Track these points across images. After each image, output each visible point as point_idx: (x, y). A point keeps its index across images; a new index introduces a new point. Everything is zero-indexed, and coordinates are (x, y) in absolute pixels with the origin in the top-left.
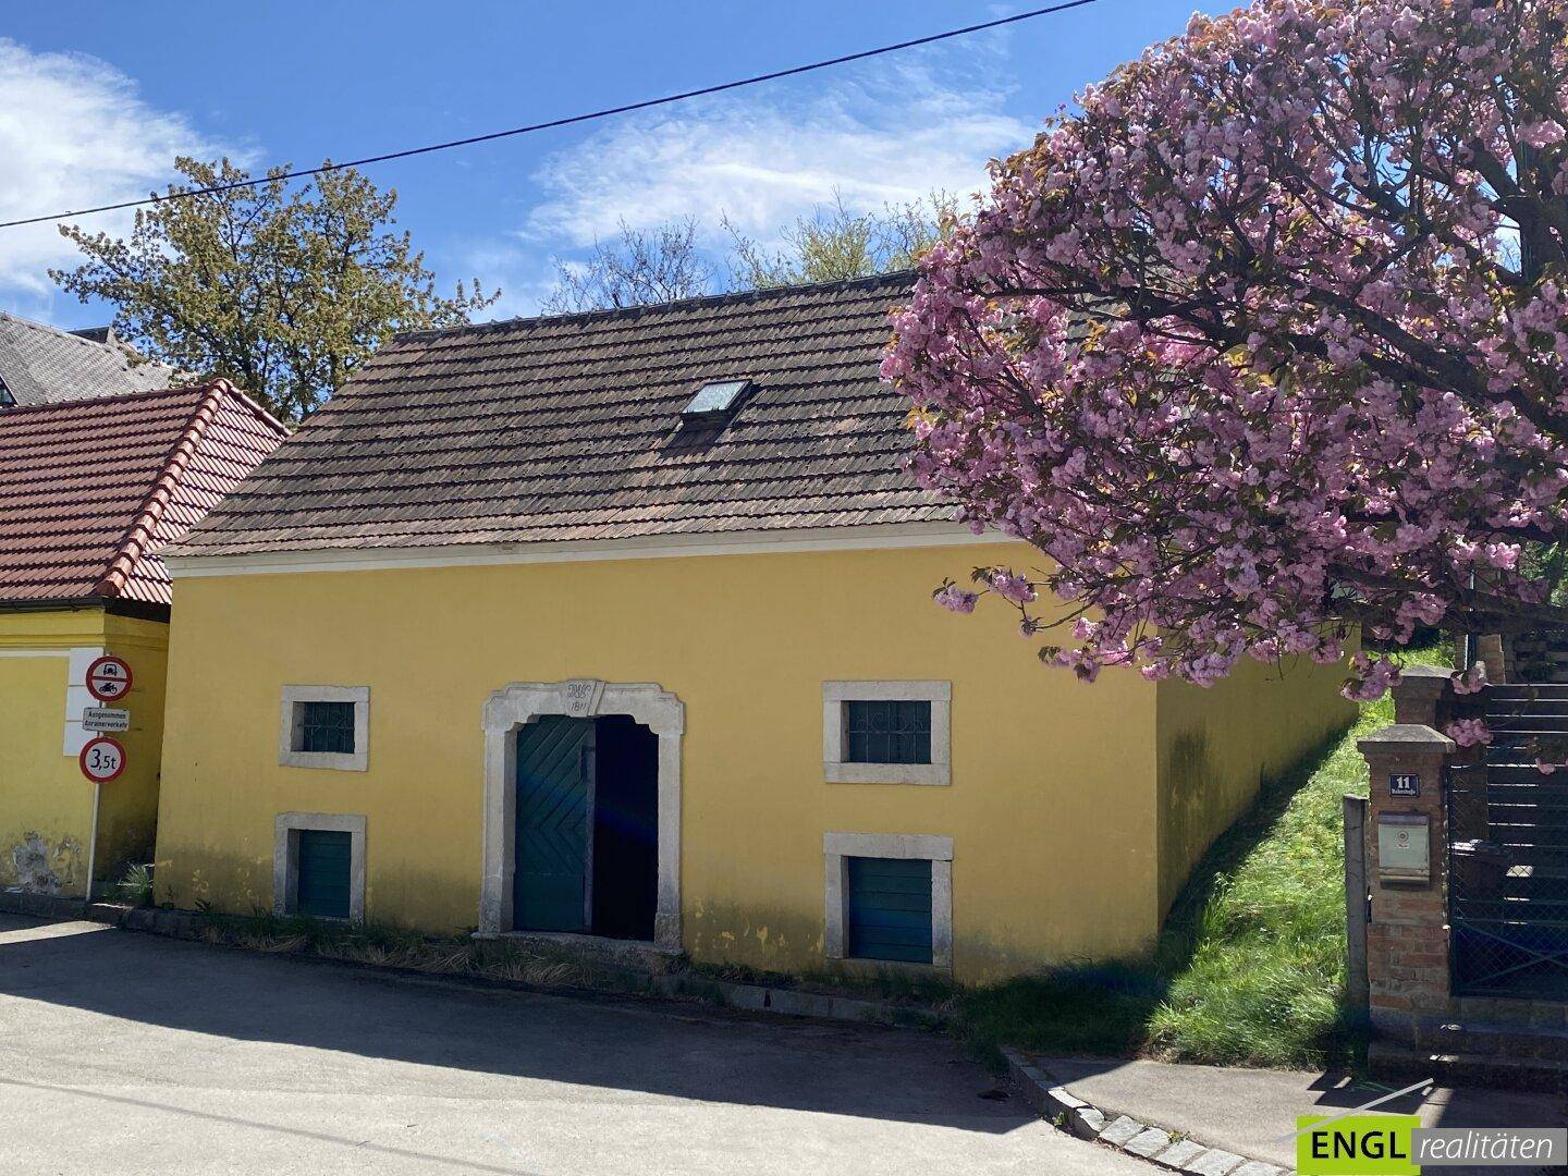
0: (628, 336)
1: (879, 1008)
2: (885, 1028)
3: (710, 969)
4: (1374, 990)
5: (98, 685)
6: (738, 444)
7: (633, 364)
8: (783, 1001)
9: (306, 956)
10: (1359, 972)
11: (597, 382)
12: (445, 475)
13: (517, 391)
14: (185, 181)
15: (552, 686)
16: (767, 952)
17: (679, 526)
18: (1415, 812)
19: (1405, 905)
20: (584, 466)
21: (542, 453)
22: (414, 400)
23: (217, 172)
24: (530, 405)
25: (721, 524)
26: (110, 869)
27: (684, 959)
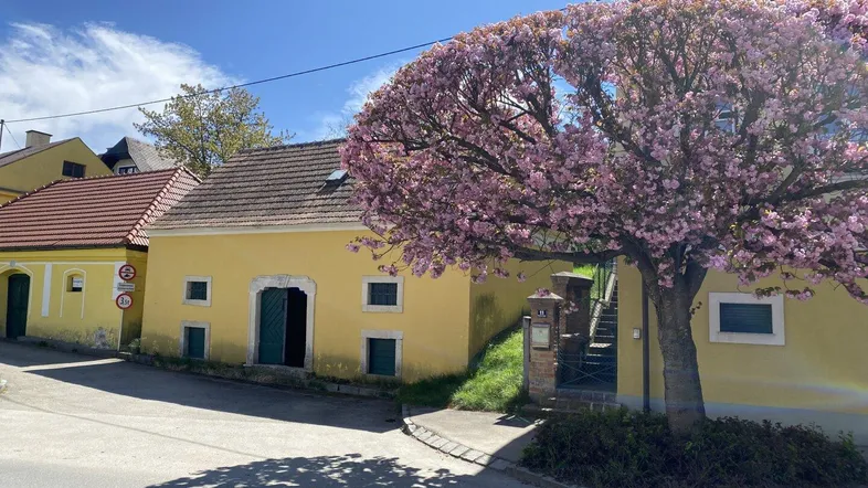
0: (316, 152)
1: (375, 391)
2: (375, 398)
3: (322, 378)
4: (531, 386)
5: (123, 275)
6: (342, 191)
7: (315, 162)
8: (344, 389)
9: (188, 371)
10: (526, 380)
11: (302, 168)
12: (244, 201)
13: (275, 171)
14: (183, 93)
15: (272, 277)
16: (342, 373)
17: (315, 220)
18: (546, 323)
19: (541, 356)
20: (290, 198)
21: (277, 193)
22: (240, 174)
23: (196, 90)
24: (277, 176)
25: (328, 220)
26: (125, 341)
27: (314, 374)
